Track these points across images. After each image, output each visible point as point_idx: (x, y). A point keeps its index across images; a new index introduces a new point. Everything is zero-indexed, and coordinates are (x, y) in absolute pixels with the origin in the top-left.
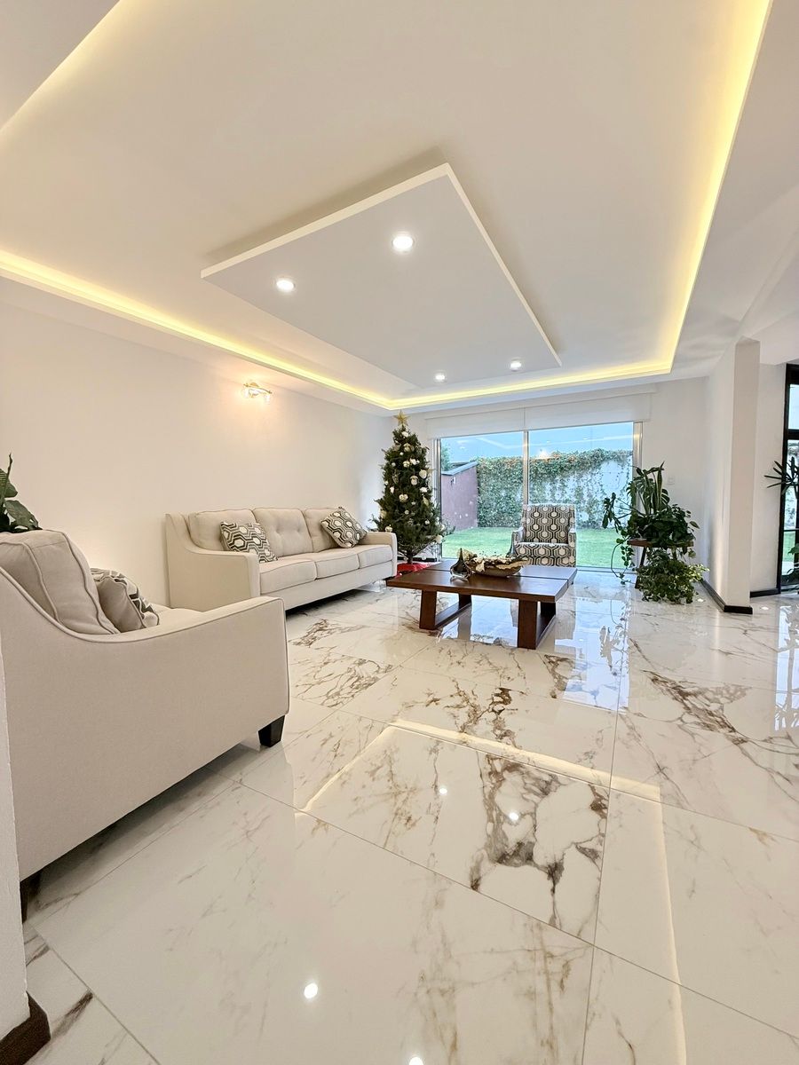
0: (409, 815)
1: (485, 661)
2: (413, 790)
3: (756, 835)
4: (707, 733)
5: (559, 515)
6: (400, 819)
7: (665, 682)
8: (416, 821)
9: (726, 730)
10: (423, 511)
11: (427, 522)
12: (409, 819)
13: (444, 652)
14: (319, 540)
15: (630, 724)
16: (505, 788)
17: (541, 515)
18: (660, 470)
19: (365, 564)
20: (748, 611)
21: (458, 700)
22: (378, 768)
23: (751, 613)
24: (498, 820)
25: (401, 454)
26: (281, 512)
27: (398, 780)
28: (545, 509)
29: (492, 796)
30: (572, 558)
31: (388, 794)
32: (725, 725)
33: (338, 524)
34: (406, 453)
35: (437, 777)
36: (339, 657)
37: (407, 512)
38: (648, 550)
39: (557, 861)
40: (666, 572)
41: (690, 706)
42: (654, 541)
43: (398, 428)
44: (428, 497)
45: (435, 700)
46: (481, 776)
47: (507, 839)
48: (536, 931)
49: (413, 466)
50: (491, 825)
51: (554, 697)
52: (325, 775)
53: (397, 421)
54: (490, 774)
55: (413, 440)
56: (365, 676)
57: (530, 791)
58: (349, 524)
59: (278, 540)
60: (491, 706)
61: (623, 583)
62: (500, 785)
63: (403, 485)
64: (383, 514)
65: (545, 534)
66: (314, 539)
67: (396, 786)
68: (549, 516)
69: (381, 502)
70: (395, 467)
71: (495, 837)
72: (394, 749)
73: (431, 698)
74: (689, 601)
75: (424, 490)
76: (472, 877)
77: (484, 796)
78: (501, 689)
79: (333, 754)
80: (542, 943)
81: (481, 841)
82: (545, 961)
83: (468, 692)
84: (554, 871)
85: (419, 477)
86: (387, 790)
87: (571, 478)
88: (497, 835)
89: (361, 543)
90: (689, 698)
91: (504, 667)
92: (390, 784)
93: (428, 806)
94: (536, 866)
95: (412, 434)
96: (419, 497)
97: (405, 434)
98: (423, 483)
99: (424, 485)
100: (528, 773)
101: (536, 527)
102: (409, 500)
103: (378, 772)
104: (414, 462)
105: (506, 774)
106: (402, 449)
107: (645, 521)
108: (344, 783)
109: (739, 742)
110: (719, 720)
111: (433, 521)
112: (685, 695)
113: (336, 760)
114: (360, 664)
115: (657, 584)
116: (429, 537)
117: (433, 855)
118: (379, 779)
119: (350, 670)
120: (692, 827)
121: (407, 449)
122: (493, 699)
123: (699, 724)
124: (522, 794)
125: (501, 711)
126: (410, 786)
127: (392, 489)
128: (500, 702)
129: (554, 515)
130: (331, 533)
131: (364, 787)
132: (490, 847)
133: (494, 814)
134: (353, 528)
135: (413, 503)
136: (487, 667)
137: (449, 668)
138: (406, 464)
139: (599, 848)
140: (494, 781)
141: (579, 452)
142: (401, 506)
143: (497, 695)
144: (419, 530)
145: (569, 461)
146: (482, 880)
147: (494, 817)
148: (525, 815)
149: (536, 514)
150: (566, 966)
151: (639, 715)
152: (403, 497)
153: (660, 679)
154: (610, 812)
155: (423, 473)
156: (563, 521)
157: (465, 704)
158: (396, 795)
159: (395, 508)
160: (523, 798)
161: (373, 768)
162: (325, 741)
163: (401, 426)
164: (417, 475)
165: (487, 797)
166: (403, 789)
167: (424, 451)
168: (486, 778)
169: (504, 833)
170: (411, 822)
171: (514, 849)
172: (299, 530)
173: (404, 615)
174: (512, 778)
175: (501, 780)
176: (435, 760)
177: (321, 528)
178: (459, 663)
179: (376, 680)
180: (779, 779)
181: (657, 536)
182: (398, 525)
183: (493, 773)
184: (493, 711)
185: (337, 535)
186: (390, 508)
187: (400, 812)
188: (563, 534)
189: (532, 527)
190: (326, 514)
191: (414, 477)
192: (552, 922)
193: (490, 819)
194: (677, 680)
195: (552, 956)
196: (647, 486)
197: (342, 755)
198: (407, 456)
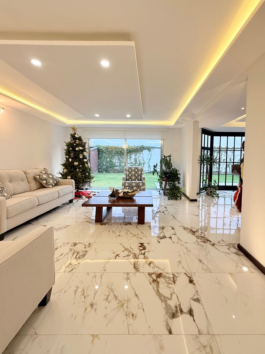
0: (132, 313)
1: (129, 233)
2: (128, 300)
3: (230, 275)
4: (204, 244)
5: (138, 171)
6: (129, 317)
7: (187, 229)
8: (136, 314)
9: (209, 242)
10: (85, 169)
11: (87, 174)
12: (133, 315)
13: (111, 232)
14: (34, 185)
15: (185, 247)
16: (161, 285)
17: (132, 171)
18: (170, 156)
19: (61, 195)
20: (196, 200)
21: (126, 253)
22: (108, 296)
23: (197, 201)
24: (165, 300)
25: (75, 144)
26: (11, 172)
27: (120, 298)
28: (133, 168)
29: (158, 291)
30: (144, 186)
31: (118, 307)
32: (208, 240)
33: (45, 176)
34: (77, 144)
35: (135, 291)
36: (62, 244)
37: (78, 170)
38: (168, 183)
39: (190, 308)
40: (175, 190)
41: (197, 236)
42: (170, 180)
43: (73, 133)
44: (87, 163)
45: (117, 255)
46: (150, 283)
47: (171, 307)
48: (197, 339)
49: (80, 150)
50: (163, 303)
51: (159, 242)
52: (84, 309)
53: (72, 130)
54: (153, 281)
55: (80, 139)
56: (80, 251)
57: (169, 283)
58: (50, 176)
59: (10, 186)
60: (140, 252)
61: (160, 194)
62: (159, 285)
63: (76, 158)
64: (65, 171)
65: (133, 178)
66: (31, 184)
67: (120, 301)
68: (135, 171)
69: (64, 165)
70: (72, 150)
71: (167, 308)
72: (111, 284)
73: (115, 255)
74: (181, 199)
75: (85, 160)
76: (167, 329)
77: (156, 292)
78: (140, 243)
79: (83, 297)
80: (200, 343)
81: (163, 312)
82: (204, 349)
83: (129, 248)
84: (191, 312)
85: (83, 155)
86: (117, 305)
87: (133, 155)
88: (167, 307)
89: (56, 185)
90: (196, 233)
91: (137, 234)
92: (117, 302)
93: (137, 306)
94: (185, 313)
95: (79, 136)
96: (83, 163)
97: (76, 136)
98: (84, 157)
99: (86, 158)
100: (165, 276)
101: (130, 175)
102: (79, 165)
103: (109, 298)
104: (81, 148)
105: (158, 279)
106: (75, 142)
107: (167, 173)
108: (96, 310)
109: (213, 245)
110: (206, 239)
111: (89, 174)
112: (194, 232)
113: (86, 299)
114: (74, 245)
115: (172, 194)
116: (88, 180)
117: (150, 327)
118: (111, 301)
119: (71, 250)
120: (216, 278)
121: (77, 142)
122: (139, 249)
123: (202, 242)
124: (167, 286)
125: (144, 253)
126: (126, 299)
127: (70, 160)
128: (142, 249)
129: (136, 170)
130: (41, 181)
131: (106, 308)
132: (167, 313)
133: (162, 298)
134: (53, 178)
135: (81, 166)
136: (131, 235)
137: (116, 239)
138: (77, 149)
139: (198, 297)
140: (156, 284)
141: (136, 146)
142: (75, 167)
143: (140, 247)
144: (84, 177)
145: (133, 149)
146: (171, 328)
147: (163, 299)
148: (172, 294)
149: (130, 170)
150: (211, 348)
151: (186, 243)
152: (76, 163)
153: (185, 228)
154: (195, 282)
155: (85, 153)
156: (139, 173)
157: (130, 254)
158: (122, 306)
159: (71, 168)
160: (169, 287)
161: (106, 297)
162: (76, 291)
163: (74, 132)
164: (82, 154)
165: (157, 292)
166: (124, 302)
167: (85, 144)
168: (152, 283)
169: (169, 305)
170: (134, 316)
171: (175, 310)
172: (22, 181)
173: (85, 217)
174: (161, 280)
175: (158, 283)
176: (130, 283)
177: (35, 179)
178: (119, 236)
179: (86, 251)
180: (226, 254)
181: (171, 178)
182: (74, 176)
183: (154, 281)
184: (142, 254)
185: (45, 182)
186: (69, 168)
187: (127, 313)
188: (140, 177)
189: (129, 175)
190: (37, 171)
191: (82, 155)
192: (200, 334)
193: (162, 301)
194: (190, 227)
195: (206, 346)
196: (166, 161)
197: (88, 296)
198: (78, 146)
